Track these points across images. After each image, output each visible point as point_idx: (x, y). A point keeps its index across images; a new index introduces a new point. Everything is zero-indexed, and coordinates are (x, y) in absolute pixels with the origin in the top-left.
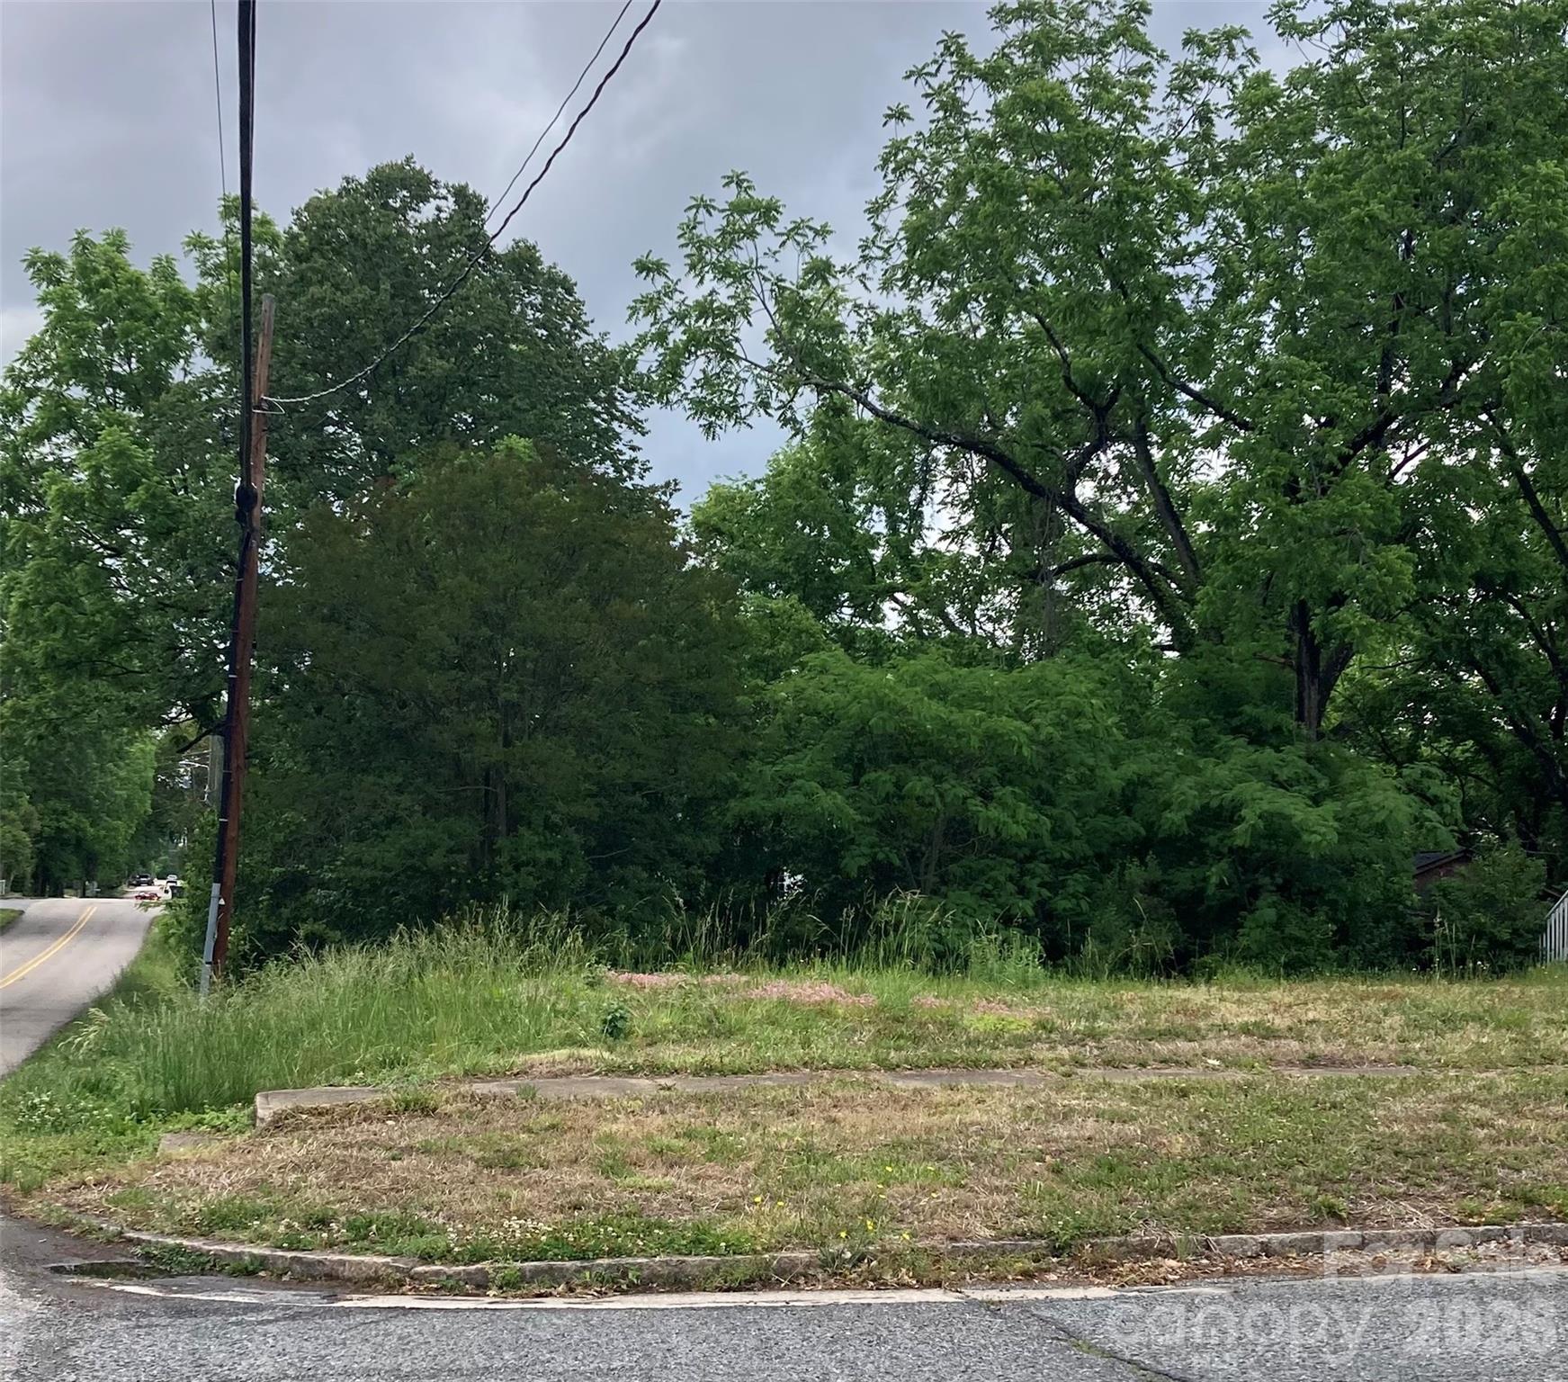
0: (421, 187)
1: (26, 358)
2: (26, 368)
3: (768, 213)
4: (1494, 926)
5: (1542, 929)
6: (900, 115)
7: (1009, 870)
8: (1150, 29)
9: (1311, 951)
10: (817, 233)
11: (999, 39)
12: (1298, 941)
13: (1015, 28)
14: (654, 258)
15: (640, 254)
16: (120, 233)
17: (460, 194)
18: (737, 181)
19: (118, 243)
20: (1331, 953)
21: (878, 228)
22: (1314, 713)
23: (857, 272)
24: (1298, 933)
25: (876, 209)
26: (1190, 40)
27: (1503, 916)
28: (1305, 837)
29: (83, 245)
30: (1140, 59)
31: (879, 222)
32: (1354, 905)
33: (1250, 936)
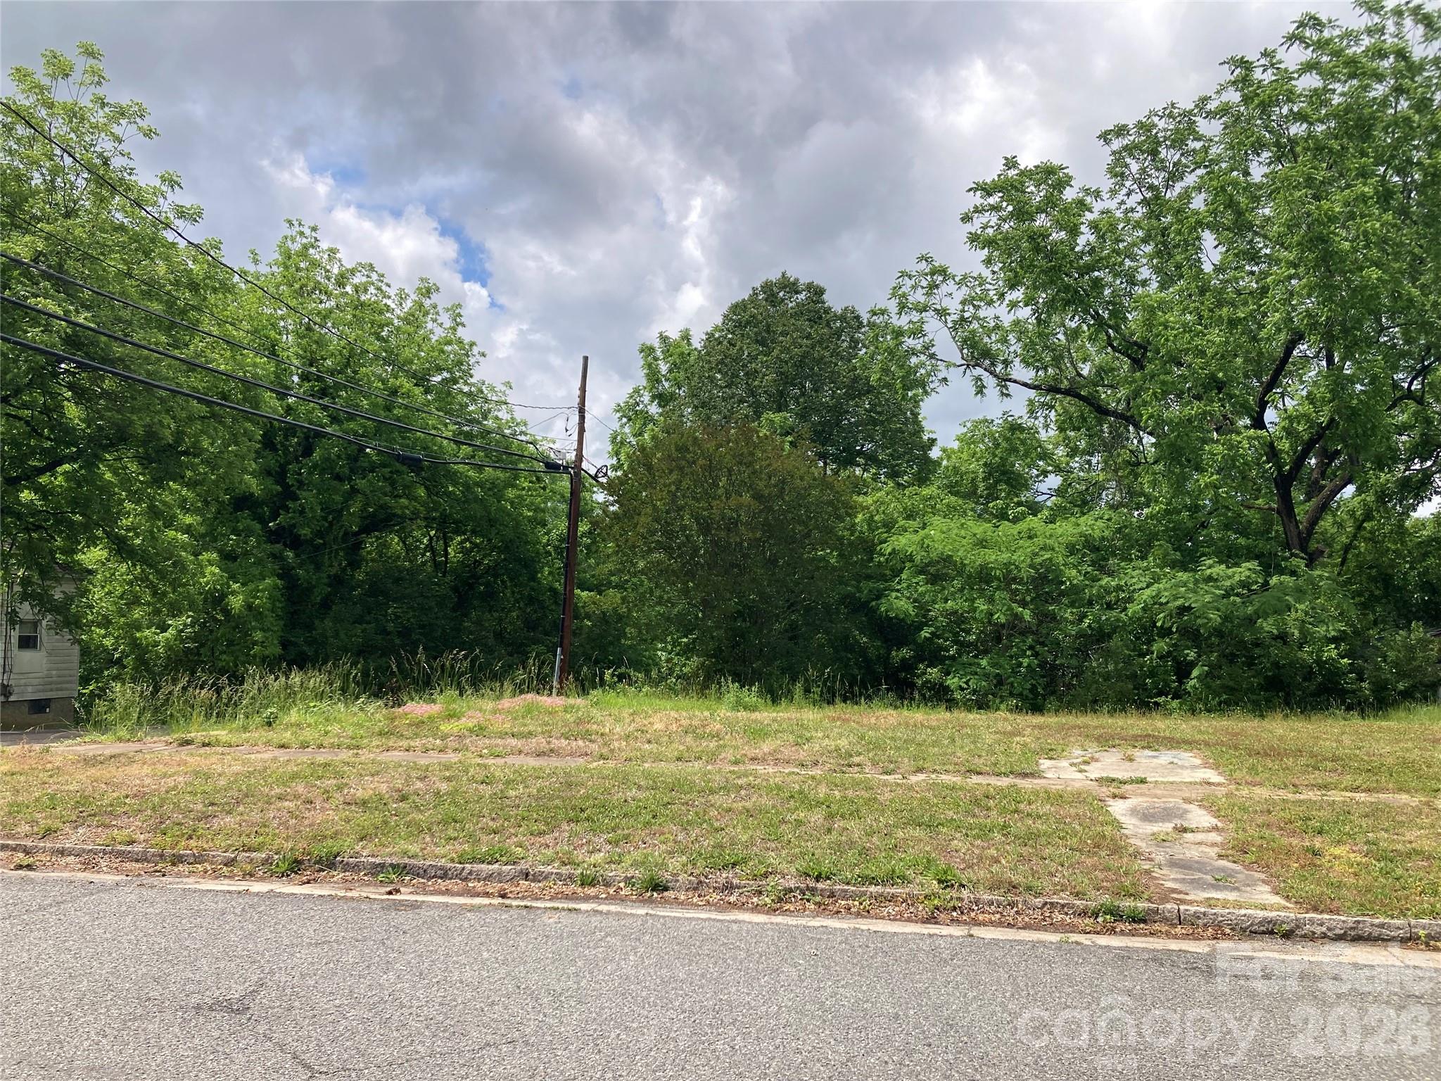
0: (793, 287)
11: (1108, 150)
13: (1117, 144)
17: (810, 287)
18: (924, 258)
22: (1295, 541)
29: (664, 339)
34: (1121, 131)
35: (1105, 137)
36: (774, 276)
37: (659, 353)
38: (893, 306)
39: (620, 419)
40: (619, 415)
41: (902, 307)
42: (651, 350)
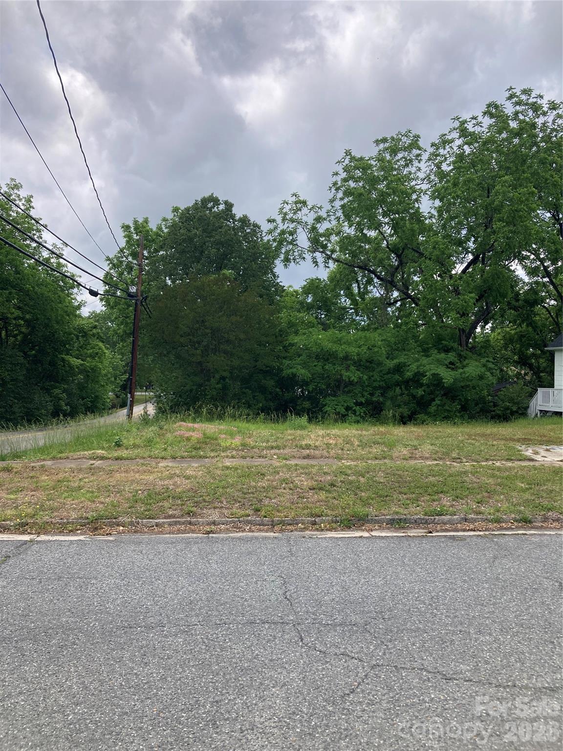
0: (216, 201)
1: (119, 253)
2: (119, 255)
3: (304, 203)
4: (512, 406)
5: (528, 407)
6: (337, 174)
7: (359, 390)
8: (421, 143)
9: (452, 414)
10: (319, 208)
11: (377, 149)
12: (448, 411)
13: (382, 146)
14: (272, 218)
15: (268, 217)
16: (147, 218)
17: (226, 203)
18: (295, 195)
19: (146, 221)
20: (458, 414)
21: (333, 207)
22: (464, 343)
23: (328, 219)
24: (448, 408)
25: (332, 201)
26: (433, 145)
27: (515, 403)
28: (443, 381)
29: (136, 222)
30: (418, 152)
31: (333, 205)
32: (467, 400)
33: (432, 409)
34: (384, 140)
35: (377, 142)
36: (207, 195)
37: (132, 229)
38: (279, 219)
39: (109, 265)
40: (108, 262)
41: (284, 219)
42: (128, 227)
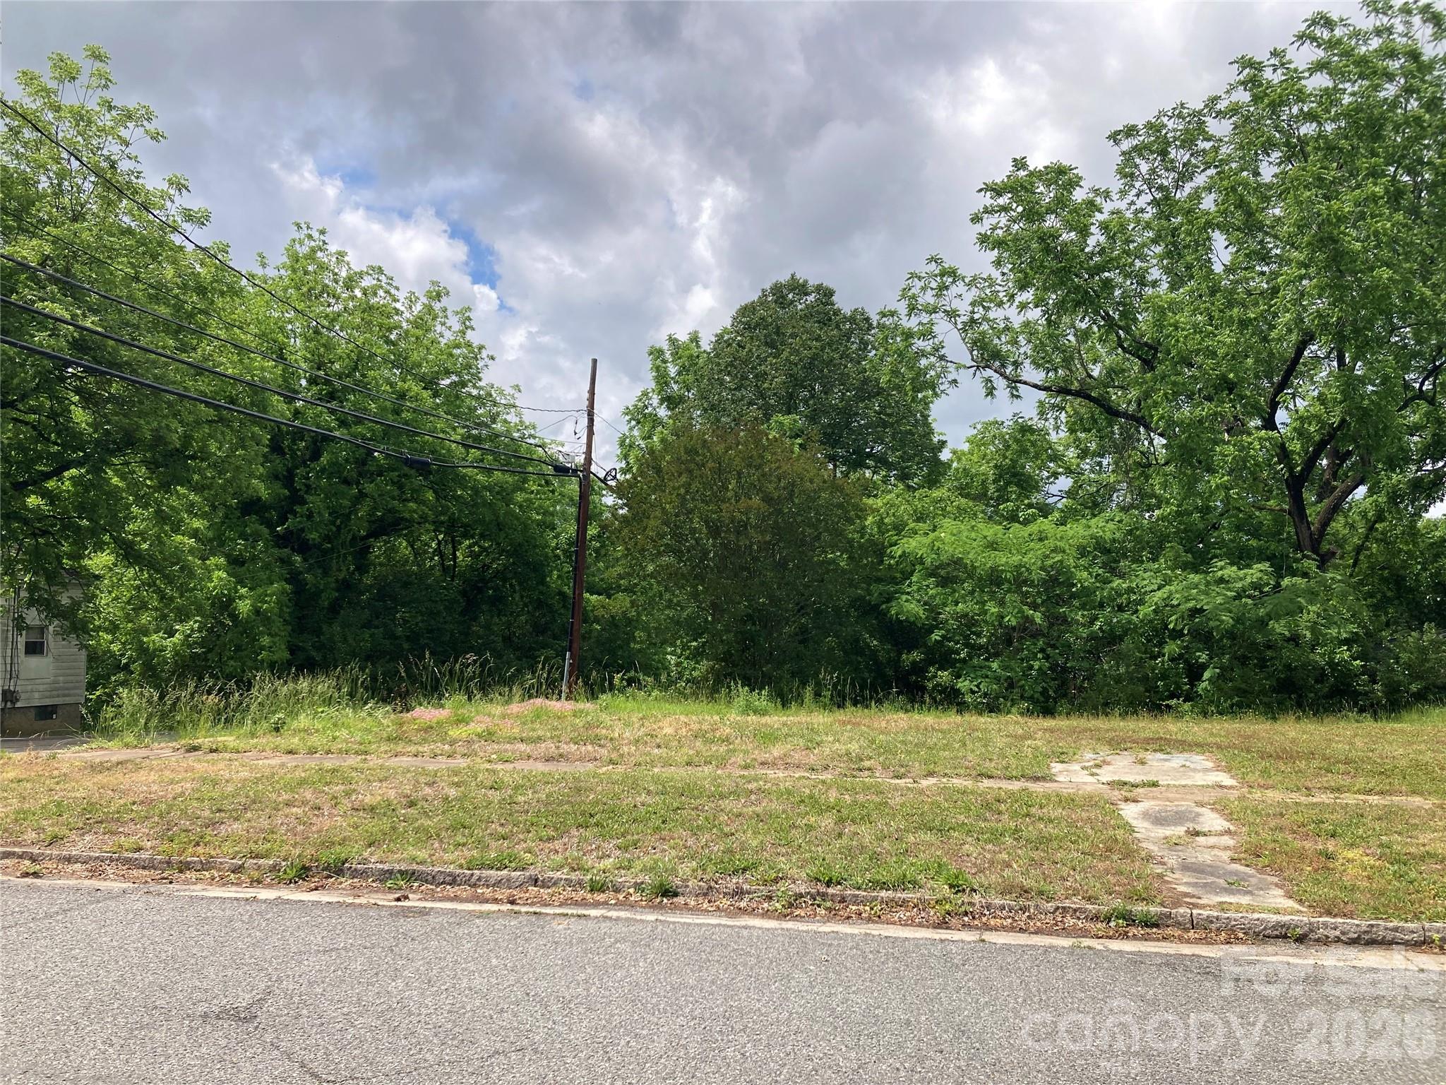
0: (802, 289)
11: (1117, 150)
13: (1126, 145)
19: (694, 338)
22: (1306, 542)
29: (673, 342)
34: (1130, 131)
36: (784, 278)
37: (668, 356)
38: (902, 308)
41: (912, 309)
42: (660, 352)
